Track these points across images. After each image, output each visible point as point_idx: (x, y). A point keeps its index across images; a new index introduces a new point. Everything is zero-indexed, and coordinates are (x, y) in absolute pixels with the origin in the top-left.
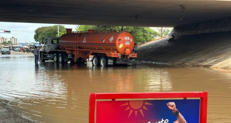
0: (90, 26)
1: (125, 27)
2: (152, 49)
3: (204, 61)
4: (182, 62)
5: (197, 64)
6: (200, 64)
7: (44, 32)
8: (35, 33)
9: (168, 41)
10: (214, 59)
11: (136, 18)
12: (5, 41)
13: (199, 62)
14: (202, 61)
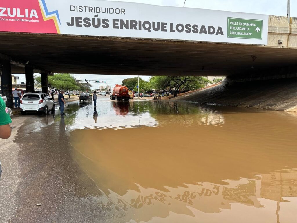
0: (162, 76)
1: (187, 77)
2: (212, 93)
3: (274, 105)
4: (249, 105)
5: (268, 107)
6: (271, 107)
7: (128, 82)
8: (122, 83)
9: (224, 86)
10: (285, 103)
11: (203, 69)
12: (103, 88)
13: (268, 105)
14: (271, 105)
